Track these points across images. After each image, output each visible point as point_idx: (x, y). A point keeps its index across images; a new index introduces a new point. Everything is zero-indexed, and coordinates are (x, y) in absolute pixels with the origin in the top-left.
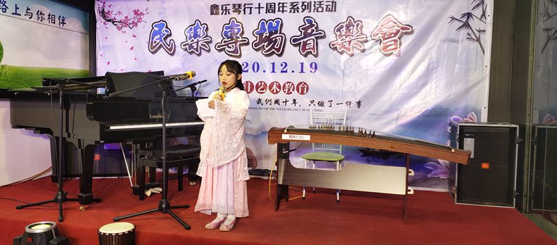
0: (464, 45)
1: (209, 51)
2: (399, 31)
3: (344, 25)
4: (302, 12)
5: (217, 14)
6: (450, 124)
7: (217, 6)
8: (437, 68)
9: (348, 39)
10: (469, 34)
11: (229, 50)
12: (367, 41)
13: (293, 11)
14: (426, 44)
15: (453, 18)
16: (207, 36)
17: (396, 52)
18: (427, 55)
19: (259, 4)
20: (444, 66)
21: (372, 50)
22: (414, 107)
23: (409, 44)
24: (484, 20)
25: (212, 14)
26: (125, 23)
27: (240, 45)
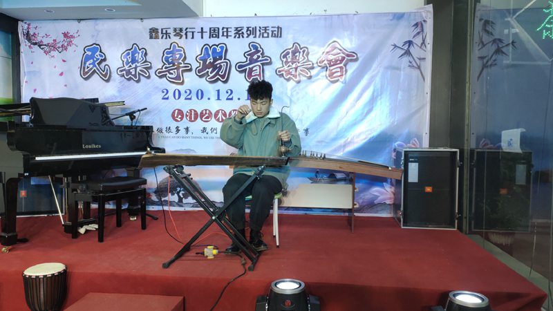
0: (406, 73)
1: (149, 77)
2: (343, 58)
3: (290, 51)
4: (247, 37)
5: (157, 37)
6: (395, 150)
7: (157, 29)
8: (381, 94)
9: (294, 66)
10: (410, 62)
11: (170, 76)
12: (313, 68)
13: (238, 36)
14: (370, 72)
15: (395, 46)
16: (146, 61)
17: (342, 79)
18: (372, 81)
19: (202, 28)
20: (388, 93)
21: (319, 77)
22: (360, 134)
23: (354, 72)
24: (424, 48)
25: (151, 37)
26: (53, 47)
27: (183, 71)
